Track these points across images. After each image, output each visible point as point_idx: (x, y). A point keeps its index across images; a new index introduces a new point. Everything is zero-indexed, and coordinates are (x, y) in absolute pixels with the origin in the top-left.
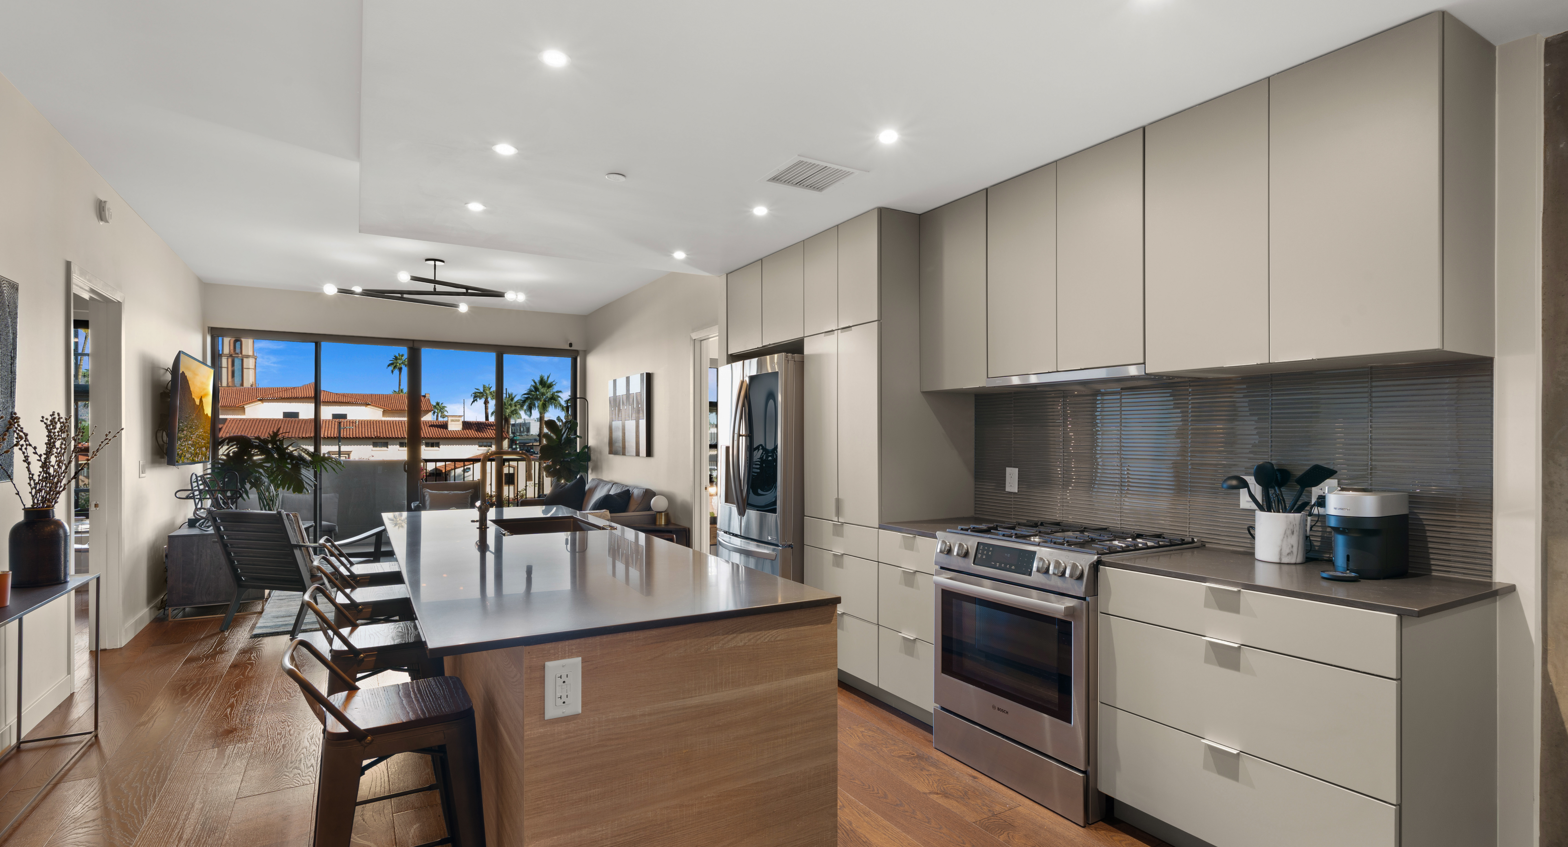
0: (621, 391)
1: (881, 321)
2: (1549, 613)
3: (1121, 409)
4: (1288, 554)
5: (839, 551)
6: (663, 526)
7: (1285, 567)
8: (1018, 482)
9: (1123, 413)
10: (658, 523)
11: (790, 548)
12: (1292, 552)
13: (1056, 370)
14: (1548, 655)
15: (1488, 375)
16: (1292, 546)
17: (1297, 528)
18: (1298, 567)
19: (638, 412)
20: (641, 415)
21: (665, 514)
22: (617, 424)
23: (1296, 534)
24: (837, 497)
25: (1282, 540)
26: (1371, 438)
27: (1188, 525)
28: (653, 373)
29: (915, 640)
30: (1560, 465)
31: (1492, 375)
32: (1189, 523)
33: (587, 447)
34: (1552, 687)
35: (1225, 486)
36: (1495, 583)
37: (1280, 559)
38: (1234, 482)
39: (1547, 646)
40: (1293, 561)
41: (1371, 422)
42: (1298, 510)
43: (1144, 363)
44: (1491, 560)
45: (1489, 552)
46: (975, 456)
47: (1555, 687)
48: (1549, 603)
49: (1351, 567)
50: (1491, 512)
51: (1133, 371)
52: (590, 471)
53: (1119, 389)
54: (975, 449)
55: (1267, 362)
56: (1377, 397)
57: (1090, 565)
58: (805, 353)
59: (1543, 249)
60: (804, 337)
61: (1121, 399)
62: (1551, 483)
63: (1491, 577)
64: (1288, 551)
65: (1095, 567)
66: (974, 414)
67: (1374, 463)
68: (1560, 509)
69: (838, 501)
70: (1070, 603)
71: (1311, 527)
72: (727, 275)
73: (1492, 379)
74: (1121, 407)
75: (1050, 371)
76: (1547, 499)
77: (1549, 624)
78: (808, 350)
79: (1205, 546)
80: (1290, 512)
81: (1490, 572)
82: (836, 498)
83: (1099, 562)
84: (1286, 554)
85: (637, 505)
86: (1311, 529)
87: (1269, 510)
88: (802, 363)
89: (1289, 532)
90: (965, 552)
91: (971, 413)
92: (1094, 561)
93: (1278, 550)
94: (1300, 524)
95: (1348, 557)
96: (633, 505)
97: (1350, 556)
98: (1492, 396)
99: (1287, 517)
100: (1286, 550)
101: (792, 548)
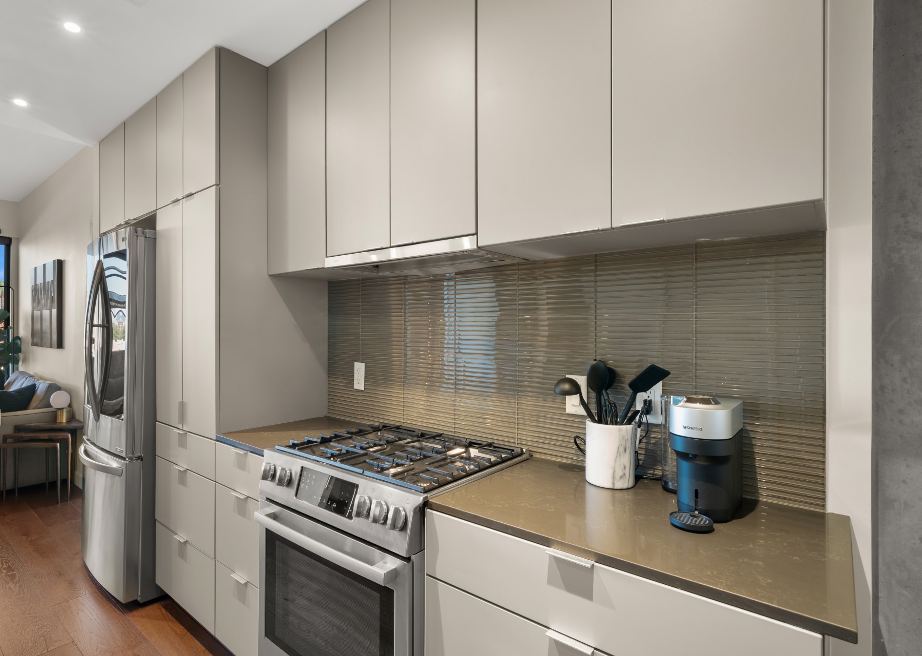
0: (40, 280)
1: (220, 186)
2: (880, 551)
3: (455, 297)
4: (621, 477)
5: (183, 466)
6: (64, 424)
7: (618, 494)
8: (365, 378)
9: (457, 301)
10: (58, 421)
11: (139, 461)
12: (624, 474)
13: (389, 246)
14: (880, 603)
15: (820, 252)
16: (625, 467)
17: (629, 445)
18: (631, 491)
19: (51, 302)
20: (53, 305)
21: (66, 411)
22: (37, 313)
23: (628, 450)
24: (181, 400)
25: (616, 460)
26: (696, 331)
27: (516, 432)
28: (64, 260)
29: (246, 584)
30: (892, 365)
31: (824, 251)
32: (518, 428)
33: (18, 338)
34: (883, 644)
35: (558, 390)
36: (828, 514)
37: (613, 484)
38: (567, 387)
39: (877, 593)
40: (625, 486)
41: (696, 312)
42: (629, 423)
43: (476, 234)
44: (824, 485)
45: (821, 474)
46: (329, 349)
47: (887, 645)
48: (880, 539)
49: (700, 507)
50: (824, 425)
51: (467, 244)
52: (20, 363)
53: (454, 274)
54: (329, 342)
55: (609, 226)
56: (703, 281)
57: (415, 509)
58: (158, 229)
59: (873, 94)
60: (157, 210)
61: (455, 285)
62: (882, 388)
63: (824, 506)
64: (621, 474)
65: (422, 510)
66: (327, 303)
67: (698, 361)
68: (892, 420)
69: (182, 405)
70: (392, 563)
71: (640, 440)
72: (100, 143)
73: (824, 256)
74: (455, 294)
75: (384, 247)
76: (877, 408)
77: (880, 565)
78: (160, 226)
79: (532, 456)
80: (622, 423)
81: (822, 500)
82: (180, 403)
83: (426, 504)
84: (619, 477)
85: (39, 402)
86: (640, 442)
87: (600, 421)
88: (154, 241)
89: (622, 449)
90: (288, 479)
91: (325, 301)
92: (420, 504)
93: (611, 472)
94: (631, 439)
95: (696, 492)
96: (35, 402)
97: (699, 492)
98: (824, 278)
99: (620, 430)
100: (619, 473)
101: (142, 460)
